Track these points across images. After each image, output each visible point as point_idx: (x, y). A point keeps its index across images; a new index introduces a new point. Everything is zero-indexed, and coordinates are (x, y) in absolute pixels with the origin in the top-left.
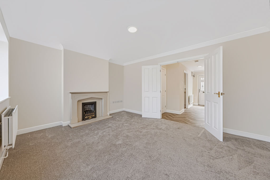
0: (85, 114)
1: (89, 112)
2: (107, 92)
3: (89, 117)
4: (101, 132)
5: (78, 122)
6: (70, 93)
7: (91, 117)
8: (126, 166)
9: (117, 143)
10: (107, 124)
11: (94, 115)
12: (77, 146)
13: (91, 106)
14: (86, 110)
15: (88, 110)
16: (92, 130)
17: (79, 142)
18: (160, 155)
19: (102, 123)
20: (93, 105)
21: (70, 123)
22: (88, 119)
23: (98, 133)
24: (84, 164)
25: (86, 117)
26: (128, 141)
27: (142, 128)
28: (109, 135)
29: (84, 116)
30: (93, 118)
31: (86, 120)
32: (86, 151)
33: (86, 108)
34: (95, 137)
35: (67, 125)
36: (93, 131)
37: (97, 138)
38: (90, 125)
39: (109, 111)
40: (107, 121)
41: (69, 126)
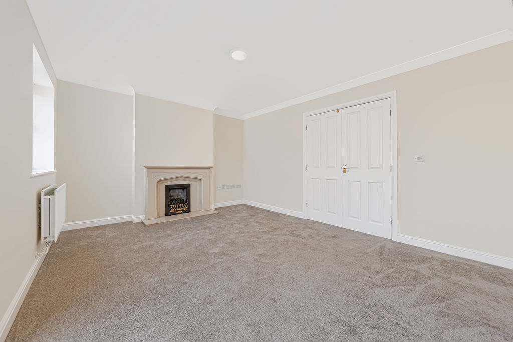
0: (170, 205)
1: (176, 202)
2: (209, 168)
3: (177, 211)
4: (190, 234)
5: (158, 217)
6: (145, 167)
7: (181, 210)
8: (212, 283)
9: (211, 251)
10: (205, 223)
11: (186, 208)
12: (147, 251)
13: (181, 191)
14: (172, 198)
15: (176, 198)
16: (178, 230)
17: (152, 245)
18: (275, 272)
19: (197, 221)
20: (185, 190)
21: (144, 218)
22: (175, 213)
23: (185, 236)
24: (150, 273)
25: (171, 211)
26: (230, 249)
27: (264, 232)
28: (203, 239)
29: (169, 208)
30: (183, 212)
31: (172, 216)
32: (158, 258)
33: (172, 194)
34: (179, 240)
35: (140, 221)
36: (178, 232)
37: (182, 243)
38: (177, 222)
39: (214, 203)
40: (206, 219)
41: (142, 222)
